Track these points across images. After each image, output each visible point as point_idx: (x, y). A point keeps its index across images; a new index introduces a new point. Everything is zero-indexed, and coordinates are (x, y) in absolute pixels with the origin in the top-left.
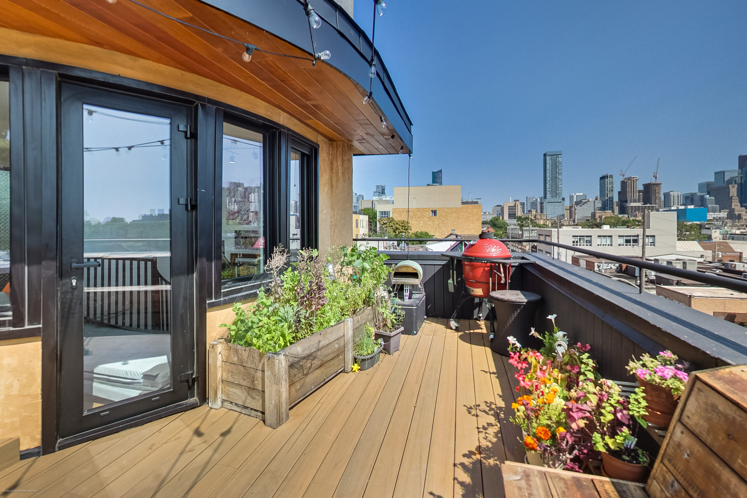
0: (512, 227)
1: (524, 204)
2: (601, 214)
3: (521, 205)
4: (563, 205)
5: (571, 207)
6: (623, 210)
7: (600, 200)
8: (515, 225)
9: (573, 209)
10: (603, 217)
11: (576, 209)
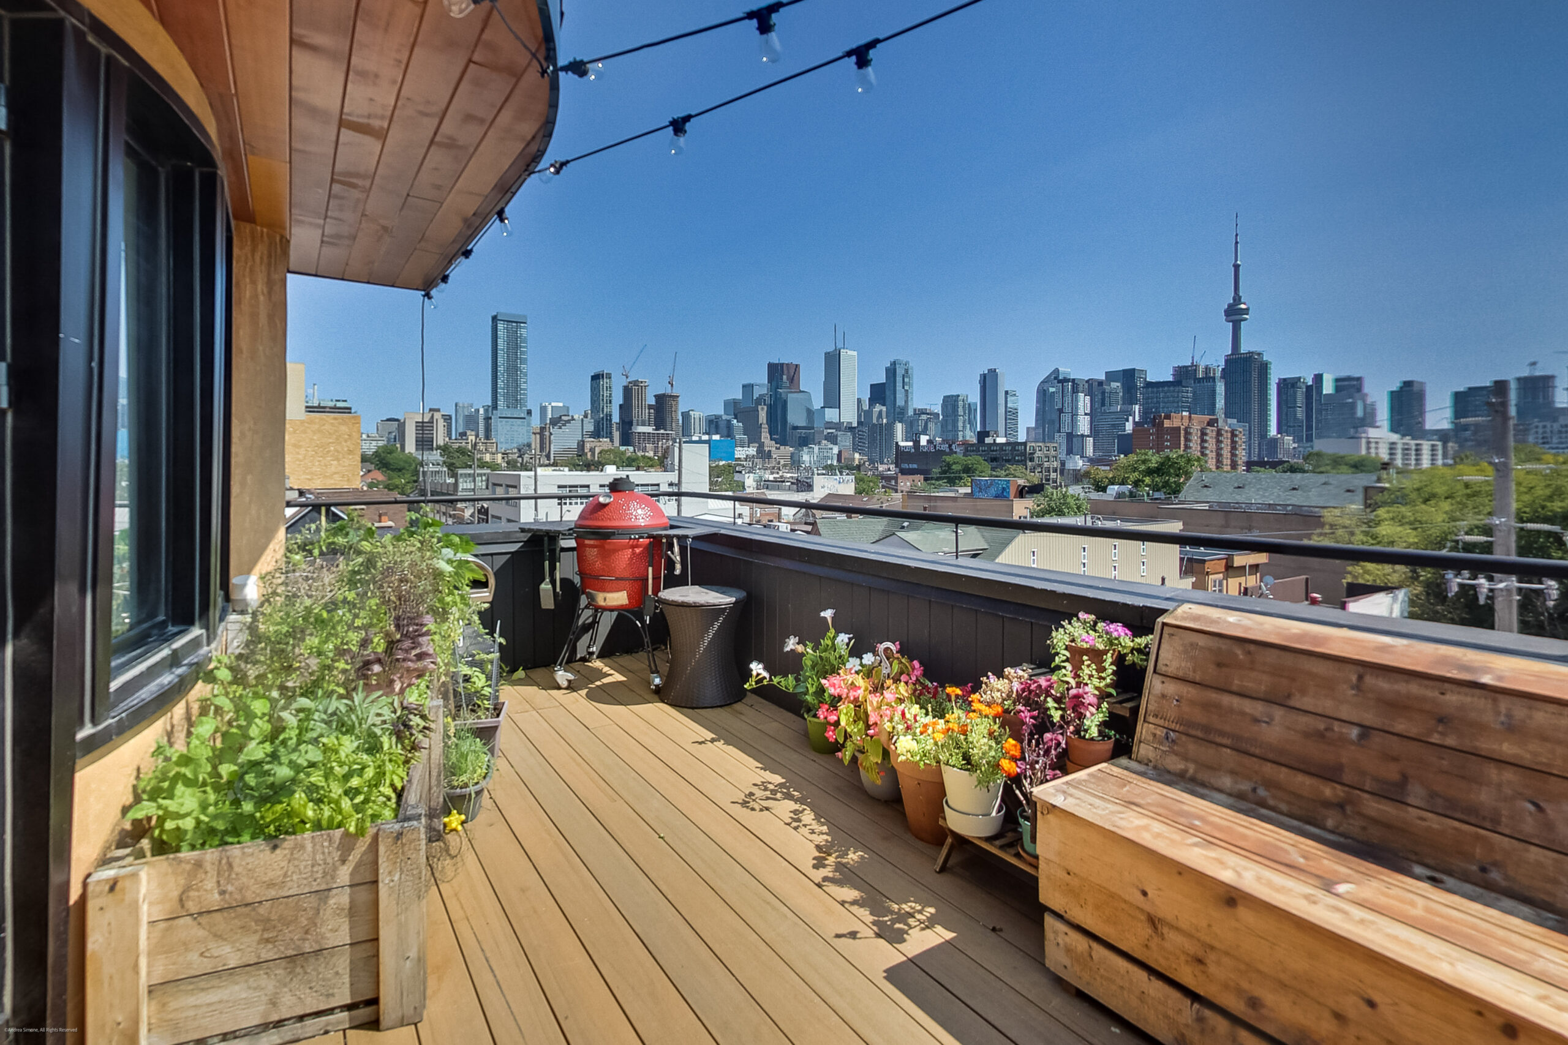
0: (431, 468)
1: (450, 417)
2: (593, 445)
3: (445, 420)
4: (529, 425)
5: (542, 429)
6: (626, 440)
7: (592, 418)
8: (438, 465)
9: (547, 433)
10: (597, 451)
11: (551, 434)
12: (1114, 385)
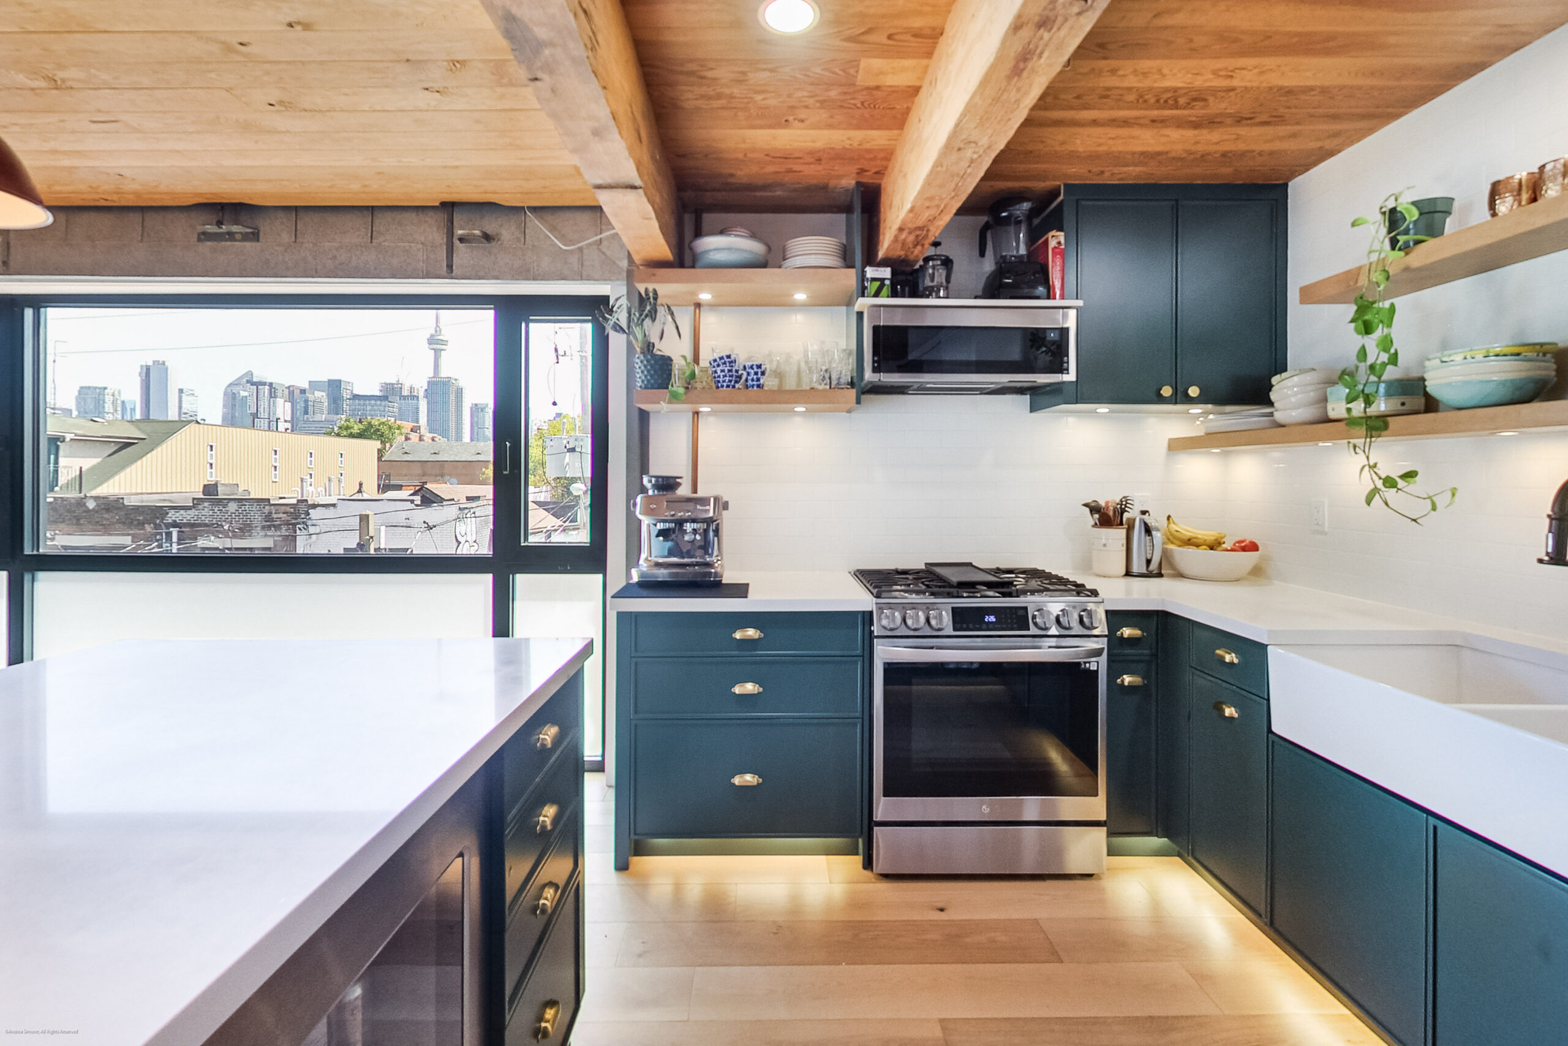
12: (318, 394)
